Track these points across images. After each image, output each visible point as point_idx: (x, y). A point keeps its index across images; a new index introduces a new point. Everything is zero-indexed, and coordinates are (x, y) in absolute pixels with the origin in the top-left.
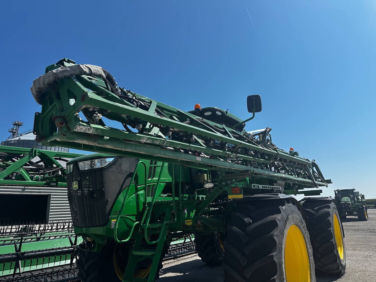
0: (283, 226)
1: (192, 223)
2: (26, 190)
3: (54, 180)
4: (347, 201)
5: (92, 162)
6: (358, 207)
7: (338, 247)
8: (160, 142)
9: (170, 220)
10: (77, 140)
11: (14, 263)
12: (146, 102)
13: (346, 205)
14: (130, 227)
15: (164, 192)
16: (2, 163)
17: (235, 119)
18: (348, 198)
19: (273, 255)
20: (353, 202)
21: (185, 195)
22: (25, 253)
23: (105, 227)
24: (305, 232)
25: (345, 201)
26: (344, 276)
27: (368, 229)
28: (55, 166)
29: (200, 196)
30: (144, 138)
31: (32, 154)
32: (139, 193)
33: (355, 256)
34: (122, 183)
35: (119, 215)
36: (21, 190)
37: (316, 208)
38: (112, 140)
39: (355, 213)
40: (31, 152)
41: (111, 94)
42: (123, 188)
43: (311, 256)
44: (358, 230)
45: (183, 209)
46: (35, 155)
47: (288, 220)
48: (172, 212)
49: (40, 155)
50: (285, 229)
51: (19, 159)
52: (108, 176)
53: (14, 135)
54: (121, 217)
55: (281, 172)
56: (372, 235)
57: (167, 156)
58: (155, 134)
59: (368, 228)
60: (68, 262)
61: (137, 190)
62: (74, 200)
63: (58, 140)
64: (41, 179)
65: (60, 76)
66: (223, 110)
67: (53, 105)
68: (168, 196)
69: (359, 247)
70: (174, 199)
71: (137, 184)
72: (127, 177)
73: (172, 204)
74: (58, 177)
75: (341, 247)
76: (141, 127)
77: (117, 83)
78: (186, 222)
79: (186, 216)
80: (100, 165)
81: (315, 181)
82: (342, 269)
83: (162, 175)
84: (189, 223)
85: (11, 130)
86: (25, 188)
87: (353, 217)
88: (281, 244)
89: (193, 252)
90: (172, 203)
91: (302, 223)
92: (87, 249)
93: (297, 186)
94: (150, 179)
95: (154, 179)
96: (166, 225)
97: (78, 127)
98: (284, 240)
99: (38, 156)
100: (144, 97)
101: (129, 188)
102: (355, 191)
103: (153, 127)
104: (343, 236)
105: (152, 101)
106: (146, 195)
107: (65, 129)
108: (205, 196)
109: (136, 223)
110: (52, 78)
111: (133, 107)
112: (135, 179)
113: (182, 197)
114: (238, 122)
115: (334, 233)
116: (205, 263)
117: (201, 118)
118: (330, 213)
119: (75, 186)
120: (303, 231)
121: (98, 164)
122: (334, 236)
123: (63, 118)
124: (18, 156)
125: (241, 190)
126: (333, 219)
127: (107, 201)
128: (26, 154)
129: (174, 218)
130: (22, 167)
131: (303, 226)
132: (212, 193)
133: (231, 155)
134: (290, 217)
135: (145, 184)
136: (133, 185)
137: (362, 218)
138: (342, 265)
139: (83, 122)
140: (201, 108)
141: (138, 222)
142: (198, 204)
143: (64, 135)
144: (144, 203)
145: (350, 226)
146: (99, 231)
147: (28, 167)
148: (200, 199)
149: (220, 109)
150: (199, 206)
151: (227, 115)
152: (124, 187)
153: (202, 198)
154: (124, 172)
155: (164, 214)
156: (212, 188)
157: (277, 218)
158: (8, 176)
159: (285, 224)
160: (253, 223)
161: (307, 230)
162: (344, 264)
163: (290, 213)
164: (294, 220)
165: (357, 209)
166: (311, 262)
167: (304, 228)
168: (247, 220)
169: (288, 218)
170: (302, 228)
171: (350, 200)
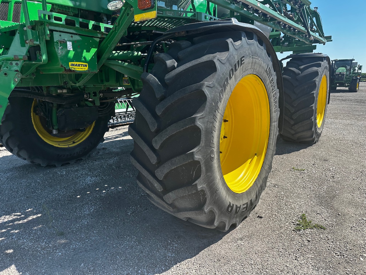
0: (228, 72)
1: (86, 68)
4: (343, 71)
6: (352, 78)
7: (318, 114)
13: (340, 75)
18: (344, 68)
19: (195, 118)
20: (348, 73)
24: (271, 88)
25: (341, 71)
26: (317, 144)
27: (356, 100)
29: (102, 25)
33: (335, 124)
37: (302, 67)
39: (347, 84)
43: (274, 122)
44: (345, 100)
47: (241, 64)
50: (230, 78)
56: (359, 105)
59: (356, 98)
69: (341, 116)
75: (321, 114)
78: (72, 65)
81: (309, 30)
82: (316, 137)
84: (79, 67)
87: (344, 88)
91: (269, 74)
98: (225, 96)
102: (354, 61)
104: (327, 102)
115: (317, 97)
118: (319, 73)
120: (269, 87)
122: (316, 101)
126: (320, 80)
131: (271, 79)
134: (246, 61)
137: (353, 89)
138: (317, 133)
142: (101, 39)
145: (338, 96)
148: (103, 30)
157: (216, 58)
159: (232, 69)
160: (178, 66)
161: (276, 87)
162: (319, 132)
163: (249, 54)
164: (255, 67)
165: (350, 80)
166: (273, 129)
167: (271, 83)
168: (170, 62)
169: (241, 62)
170: (268, 82)
171: (345, 71)
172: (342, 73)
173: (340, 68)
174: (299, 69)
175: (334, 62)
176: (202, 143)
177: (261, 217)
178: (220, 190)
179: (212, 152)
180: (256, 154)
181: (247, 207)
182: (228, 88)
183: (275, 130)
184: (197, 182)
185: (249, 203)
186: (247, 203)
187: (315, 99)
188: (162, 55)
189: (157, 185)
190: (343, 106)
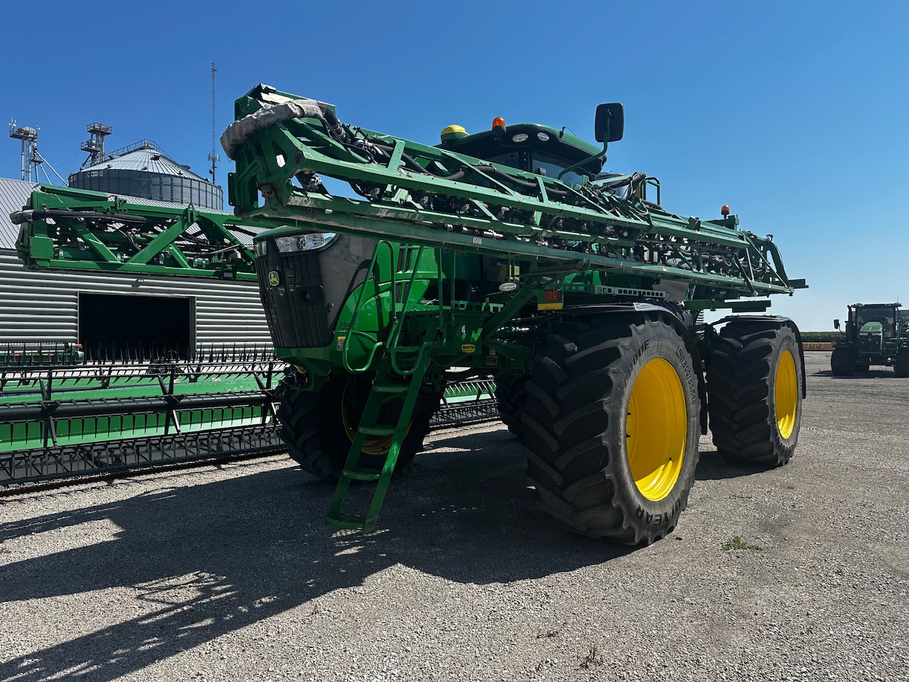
0: (633, 358)
1: (474, 350)
2: (141, 287)
3: (229, 267)
4: (875, 331)
5: (299, 239)
6: (899, 346)
8: (408, 215)
9: (436, 340)
10: (291, 215)
11: (163, 416)
12: (386, 144)
13: (870, 340)
14: (368, 351)
15: (428, 295)
16: (139, 236)
17: (580, 147)
18: (878, 324)
19: (602, 402)
20: (889, 334)
21: (461, 302)
22: (182, 397)
23: (327, 348)
24: (685, 374)
25: (870, 331)
26: (785, 467)
28: (227, 241)
29: (492, 305)
30: (383, 210)
31: (187, 219)
32: (382, 295)
34: (352, 277)
35: (349, 329)
36: (130, 286)
37: (745, 337)
38: (335, 214)
39: (889, 359)
40: (184, 215)
41: (332, 144)
42: (354, 287)
44: (877, 395)
45: (459, 326)
46: (192, 221)
47: (645, 349)
48: (438, 328)
49: (200, 220)
50: (635, 363)
51: (165, 228)
52: (328, 265)
53: (94, 157)
54: (352, 334)
55: (670, 261)
57: (420, 236)
58: (401, 200)
60: (258, 421)
61: (378, 291)
62: (272, 302)
63: (266, 215)
64: (206, 265)
65: (263, 123)
66: (553, 128)
67: (253, 163)
68: (435, 303)
70: (441, 308)
71: (377, 281)
72: (360, 268)
73: (438, 317)
74: (235, 261)
76: (378, 192)
77: (339, 121)
78: (464, 347)
79: (464, 337)
80: (313, 245)
82: (781, 455)
83: (419, 266)
84: (468, 349)
85: (87, 146)
86: (139, 281)
87: (883, 368)
88: (622, 386)
89: (496, 418)
90: (438, 315)
91: (682, 358)
92: (297, 385)
93: (725, 293)
94: (401, 272)
95: (408, 272)
96: (427, 348)
97: (293, 199)
98: (630, 382)
99: (197, 222)
100: (383, 135)
101: (363, 286)
102: (900, 308)
103: (397, 189)
105: (397, 140)
106: (394, 300)
107: (274, 201)
108: (500, 306)
109: (378, 344)
110: (251, 128)
111: (364, 163)
112: (374, 271)
113: (456, 305)
114: (588, 155)
115: (772, 386)
116: (515, 436)
117: (488, 163)
118: (772, 347)
119: (274, 279)
120: (681, 371)
121: (309, 244)
122: (772, 392)
123: (271, 185)
124: (162, 222)
125: (561, 294)
126: (776, 358)
127: (329, 306)
128: (177, 219)
129: (442, 338)
130: (172, 242)
131: (684, 362)
132: (512, 300)
133: (542, 232)
134: (651, 344)
135: (392, 281)
136: (370, 281)
138: (780, 447)
139: (298, 190)
140: (507, 125)
141: (381, 343)
142: (487, 319)
143: (275, 210)
144: (391, 314)
146: (319, 353)
147: (181, 242)
148: (492, 310)
149: (547, 127)
150: (489, 321)
151: (563, 140)
152: (356, 284)
153: (496, 309)
154: (355, 258)
155: (424, 333)
156: (515, 291)
157: (620, 344)
158: (152, 259)
159: (636, 355)
160: (578, 351)
161: (692, 372)
162: (787, 446)
163: (654, 337)
164: (662, 351)
165: (895, 350)
166: (692, 425)
167: (684, 367)
168: (569, 346)
169: (645, 346)
170: (680, 365)
171: (881, 329)
172: (874, 334)
173: (869, 324)
174: (741, 341)
175: (853, 310)
176: (609, 428)
177: (680, 539)
178: (628, 485)
179: (619, 439)
180: (670, 459)
181: (660, 520)
182: (633, 373)
183: (695, 427)
184: (605, 469)
185: (663, 516)
186: (660, 515)
187: (769, 389)
188: (557, 337)
189: (556, 478)
190: (867, 406)
